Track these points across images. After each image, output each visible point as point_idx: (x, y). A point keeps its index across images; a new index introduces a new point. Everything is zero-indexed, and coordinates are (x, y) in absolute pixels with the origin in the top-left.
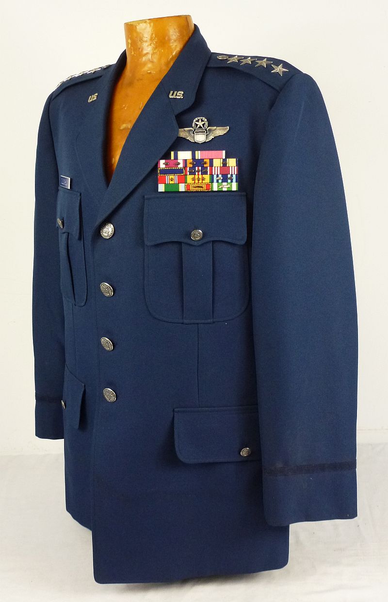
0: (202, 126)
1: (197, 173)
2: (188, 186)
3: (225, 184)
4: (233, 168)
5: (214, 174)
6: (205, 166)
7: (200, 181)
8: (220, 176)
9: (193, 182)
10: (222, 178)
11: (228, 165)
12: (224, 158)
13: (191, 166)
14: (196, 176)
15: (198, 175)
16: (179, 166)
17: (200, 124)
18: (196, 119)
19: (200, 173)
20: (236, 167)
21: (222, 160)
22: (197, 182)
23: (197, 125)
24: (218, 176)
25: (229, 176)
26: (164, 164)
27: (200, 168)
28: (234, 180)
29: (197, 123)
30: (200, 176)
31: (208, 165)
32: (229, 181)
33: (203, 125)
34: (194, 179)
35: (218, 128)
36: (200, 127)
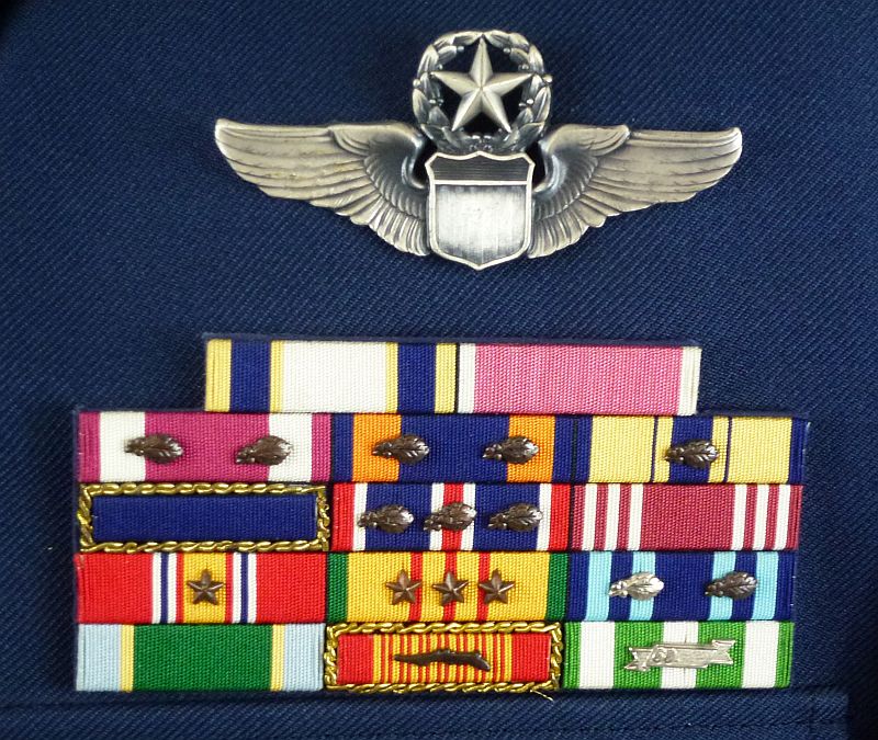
0: (499, 114)
1: (436, 539)
2: (353, 648)
3: (680, 632)
4: (763, 494)
5: (588, 543)
6: (515, 473)
7: (467, 609)
8: (645, 563)
9: (403, 611)
10: (657, 585)
11: (716, 474)
12: (688, 405)
13: (390, 470)
14: (433, 566)
15: (451, 550)
16: (276, 473)
17: (482, 90)
18: (449, 43)
19: (467, 538)
20: (785, 492)
21: (667, 425)
22: (432, 609)
23: (451, 100)
24: (622, 564)
25: (723, 564)
26: (133, 447)
27: (469, 492)
28: (766, 602)
29: (454, 81)
30: (468, 565)
31: (538, 468)
32: (721, 607)
33: (512, 101)
34: (407, 590)
35: (647, 137)
36: (482, 123)
